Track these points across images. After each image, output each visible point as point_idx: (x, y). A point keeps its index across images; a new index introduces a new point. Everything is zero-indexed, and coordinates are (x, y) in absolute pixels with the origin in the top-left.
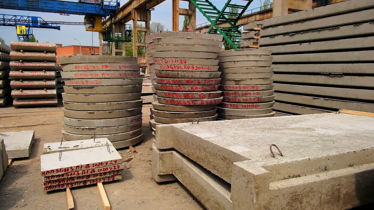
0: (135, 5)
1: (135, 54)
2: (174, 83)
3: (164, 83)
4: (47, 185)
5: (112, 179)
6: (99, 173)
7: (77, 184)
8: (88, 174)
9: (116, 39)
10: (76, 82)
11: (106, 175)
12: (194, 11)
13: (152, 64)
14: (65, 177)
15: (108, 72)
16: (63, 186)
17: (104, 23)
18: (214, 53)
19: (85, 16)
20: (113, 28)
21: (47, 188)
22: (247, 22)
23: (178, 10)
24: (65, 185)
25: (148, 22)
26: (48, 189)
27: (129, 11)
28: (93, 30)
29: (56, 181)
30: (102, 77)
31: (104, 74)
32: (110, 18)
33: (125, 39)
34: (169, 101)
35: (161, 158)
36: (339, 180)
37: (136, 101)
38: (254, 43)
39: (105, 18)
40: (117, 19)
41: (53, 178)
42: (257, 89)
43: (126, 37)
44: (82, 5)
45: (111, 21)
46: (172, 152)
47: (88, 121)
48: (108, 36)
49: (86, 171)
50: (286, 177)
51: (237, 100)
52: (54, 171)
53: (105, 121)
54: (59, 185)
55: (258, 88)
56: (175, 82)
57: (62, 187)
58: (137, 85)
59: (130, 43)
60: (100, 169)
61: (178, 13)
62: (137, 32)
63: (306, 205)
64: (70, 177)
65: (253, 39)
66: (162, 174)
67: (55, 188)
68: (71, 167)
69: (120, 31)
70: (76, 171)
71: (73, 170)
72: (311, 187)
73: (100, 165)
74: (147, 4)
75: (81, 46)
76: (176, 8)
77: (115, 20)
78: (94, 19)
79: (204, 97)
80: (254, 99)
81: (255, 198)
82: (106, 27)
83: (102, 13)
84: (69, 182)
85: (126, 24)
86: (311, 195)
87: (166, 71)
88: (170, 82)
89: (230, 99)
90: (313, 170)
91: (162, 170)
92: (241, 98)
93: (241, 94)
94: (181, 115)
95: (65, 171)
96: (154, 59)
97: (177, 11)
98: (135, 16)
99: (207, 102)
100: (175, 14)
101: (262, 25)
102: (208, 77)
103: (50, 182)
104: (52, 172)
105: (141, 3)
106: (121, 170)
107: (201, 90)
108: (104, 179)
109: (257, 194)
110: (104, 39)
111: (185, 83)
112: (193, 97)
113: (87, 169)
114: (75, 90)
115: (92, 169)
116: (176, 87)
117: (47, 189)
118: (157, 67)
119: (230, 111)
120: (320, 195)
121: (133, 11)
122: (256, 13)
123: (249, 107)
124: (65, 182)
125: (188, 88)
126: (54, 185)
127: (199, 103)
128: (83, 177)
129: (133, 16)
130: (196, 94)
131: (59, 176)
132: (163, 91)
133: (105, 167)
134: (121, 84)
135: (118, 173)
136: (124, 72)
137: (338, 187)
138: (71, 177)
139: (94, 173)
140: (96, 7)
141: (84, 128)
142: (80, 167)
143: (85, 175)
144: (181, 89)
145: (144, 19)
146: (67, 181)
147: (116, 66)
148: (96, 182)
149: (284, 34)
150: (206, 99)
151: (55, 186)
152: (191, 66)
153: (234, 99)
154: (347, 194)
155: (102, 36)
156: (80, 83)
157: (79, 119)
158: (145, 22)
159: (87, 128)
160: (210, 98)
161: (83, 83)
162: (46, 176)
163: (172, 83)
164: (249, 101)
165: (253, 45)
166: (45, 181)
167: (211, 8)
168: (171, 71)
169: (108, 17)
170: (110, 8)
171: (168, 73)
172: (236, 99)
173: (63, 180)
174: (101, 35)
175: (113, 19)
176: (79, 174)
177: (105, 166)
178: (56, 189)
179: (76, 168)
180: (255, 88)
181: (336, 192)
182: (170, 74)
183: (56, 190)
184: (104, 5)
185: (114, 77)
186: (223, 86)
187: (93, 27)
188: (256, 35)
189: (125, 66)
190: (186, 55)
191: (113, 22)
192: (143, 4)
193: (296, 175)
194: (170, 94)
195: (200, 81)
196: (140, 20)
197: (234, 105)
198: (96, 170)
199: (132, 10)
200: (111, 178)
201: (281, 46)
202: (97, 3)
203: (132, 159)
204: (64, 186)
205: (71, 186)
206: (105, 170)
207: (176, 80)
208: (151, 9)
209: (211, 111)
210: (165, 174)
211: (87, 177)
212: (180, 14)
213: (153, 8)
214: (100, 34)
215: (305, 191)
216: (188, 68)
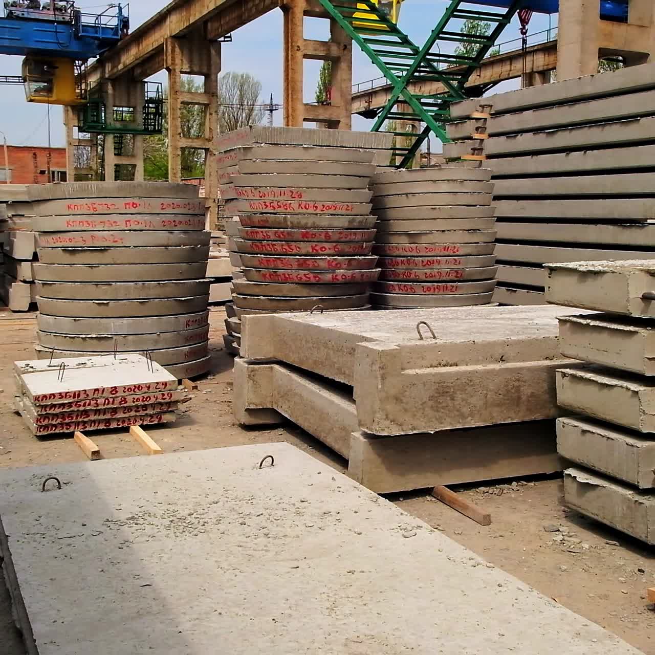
0: (173, 26)
1: (175, 171)
2: (278, 239)
3: (257, 239)
4: (41, 422)
5: (157, 420)
6: (134, 405)
7: (93, 425)
8: (115, 406)
9: (118, 125)
10: (69, 239)
11: (146, 410)
12: (347, 48)
13: (233, 199)
14: (74, 408)
15: (139, 217)
16: (68, 427)
17: (83, 77)
18: (360, 177)
19: (24, 57)
20: (107, 92)
21: (41, 428)
22: (509, 74)
23: (299, 44)
24: (71, 424)
25: (213, 77)
26: (43, 431)
27: (156, 45)
28: (50, 99)
29: (56, 416)
30: (125, 228)
31: (129, 221)
32: (100, 64)
33: (144, 125)
34: (268, 276)
35: (251, 376)
36: (518, 373)
37: (197, 281)
38: (474, 149)
39: (85, 61)
40: (120, 67)
41: (53, 409)
42: (454, 252)
43: (148, 119)
44: (16, 25)
45: (103, 72)
46: (272, 365)
47: (96, 321)
48: (93, 116)
49: (111, 400)
50: (434, 364)
51: (413, 276)
52: (56, 395)
53: (131, 321)
54: (62, 425)
55: (455, 250)
56: (279, 236)
57: (67, 429)
58: (199, 246)
59: (157, 137)
60: (136, 397)
61: (299, 54)
62: (179, 106)
63: (461, 404)
64: (82, 408)
65: (470, 138)
66: (252, 407)
67: (54, 430)
68: (85, 391)
69: (129, 101)
70: (92, 399)
71: (88, 395)
72: (469, 377)
73: (136, 390)
74: (209, 24)
75: (7, 147)
76: (295, 38)
77: (115, 70)
78: (52, 67)
79: (338, 266)
80: (448, 274)
81: (380, 383)
82: (86, 90)
83: (74, 47)
84: (80, 419)
85: (145, 80)
86: (469, 389)
87: (262, 213)
88: (270, 237)
89: (399, 275)
90: (480, 358)
91: (254, 401)
92: (421, 273)
93: (421, 262)
94: (292, 303)
95: (74, 397)
96: (236, 190)
97: (298, 47)
98: (173, 59)
99: (344, 277)
100: (292, 55)
101: (491, 106)
102: (346, 225)
103: (46, 416)
104: (52, 397)
105: (191, 22)
106: (174, 402)
107: (332, 252)
108: (142, 418)
109: (383, 378)
110: (82, 125)
111: (300, 238)
112: (315, 266)
113: (114, 396)
114: (68, 255)
115: (122, 397)
116: (282, 245)
117: (41, 430)
118: (244, 206)
119: (398, 299)
120: (485, 392)
121: (169, 43)
122: (536, 48)
123: (437, 290)
124: (72, 419)
125: (306, 247)
126: (54, 422)
127: (328, 277)
128: (104, 412)
129: (169, 58)
130: (323, 262)
131: (63, 405)
132: (256, 255)
133: (146, 395)
134: (166, 243)
135: (169, 407)
136: (171, 218)
137: (516, 384)
138: (84, 411)
139: (125, 405)
140: (56, 32)
141: (86, 337)
142: (100, 392)
143: (109, 408)
144: (293, 250)
145: (200, 66)
146: (77, 418)
147: (155, 204)
148: (128, 424)
149: (537, 130)
150: (342, 271)
151: (55, 426)
152: (311, 204)
153: (406, 274)
154: (532, 395)
155: (76, 118)
156: (76, 241)
157: (76, 318)
158: (203, 77)
159: (94, 336)
160: (351, 268)
161: (85, 241)
162: (41, 404)
163: (273, 238)
164: (437, 278)
165: (473, 154)
166: (39, 415)
167: (396, 39)
168: (271, 213)
169: (91, 61)
170: (100, 35)
171: (265, 219)
172: (410, 274)
173: (70, 414)
174: (70, 113)
175: (108, 67)
176: (97, 405)
177: (145, 393)
178: (57, 431)
179: (94, 393)
180: (449, 252)
181: (513, 391)
182: (268, 219)
183: (56, 433)
184: (83, 25)
185: (151, 229)
186: (384, 246)
187: (49, 90)
188: (480, 130)
189: (173, 204)
190: (302, 181)
191: (107, 76)
192: (198, 23)
193: (450, 363)
194: (269, 261)
195: (330, 234)
196: (188, 70)
197: (405, 286)
198: (130, 399)
199: (166, 39)
200: (155, 417)
201: (530, 157)
202: (60, 19)
203: (191, 399)
204: (70, 426)
205: (83, 428)
206: (145, 400)
207: (282, 233)
208: (222, 39)
209: (354, 297)
210: (258, 408)
211: (111, 413)
212: (306, 56)
213: (229, 35)
214: (66, 111)
215: (459, 382)
216: (305, 207)
